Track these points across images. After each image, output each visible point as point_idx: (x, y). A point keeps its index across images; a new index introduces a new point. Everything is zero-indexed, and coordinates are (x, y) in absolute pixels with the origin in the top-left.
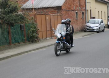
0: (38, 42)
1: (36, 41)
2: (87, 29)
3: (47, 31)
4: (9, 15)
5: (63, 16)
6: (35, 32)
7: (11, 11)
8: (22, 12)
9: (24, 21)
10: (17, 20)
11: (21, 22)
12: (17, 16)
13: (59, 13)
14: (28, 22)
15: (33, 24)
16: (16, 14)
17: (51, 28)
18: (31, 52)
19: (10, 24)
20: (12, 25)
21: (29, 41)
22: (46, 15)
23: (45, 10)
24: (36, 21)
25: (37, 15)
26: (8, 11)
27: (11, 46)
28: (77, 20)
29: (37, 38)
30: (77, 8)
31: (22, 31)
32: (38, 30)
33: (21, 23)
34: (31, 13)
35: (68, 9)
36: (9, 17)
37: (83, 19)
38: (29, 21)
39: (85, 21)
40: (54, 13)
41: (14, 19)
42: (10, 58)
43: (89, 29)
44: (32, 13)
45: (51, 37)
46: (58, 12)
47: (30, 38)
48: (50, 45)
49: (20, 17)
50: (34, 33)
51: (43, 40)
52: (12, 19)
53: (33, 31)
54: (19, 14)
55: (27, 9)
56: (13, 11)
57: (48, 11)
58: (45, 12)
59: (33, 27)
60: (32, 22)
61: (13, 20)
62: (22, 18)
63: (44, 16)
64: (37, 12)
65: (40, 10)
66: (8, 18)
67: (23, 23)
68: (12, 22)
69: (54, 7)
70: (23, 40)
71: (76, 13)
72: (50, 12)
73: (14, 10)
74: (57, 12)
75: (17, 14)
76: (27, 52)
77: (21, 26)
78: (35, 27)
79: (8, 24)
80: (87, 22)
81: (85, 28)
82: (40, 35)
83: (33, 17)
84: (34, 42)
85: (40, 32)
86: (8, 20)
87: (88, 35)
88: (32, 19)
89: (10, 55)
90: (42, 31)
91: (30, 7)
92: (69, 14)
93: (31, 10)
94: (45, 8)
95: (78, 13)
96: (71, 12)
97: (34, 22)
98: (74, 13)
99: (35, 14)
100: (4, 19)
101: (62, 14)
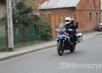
0: (52, 40)
1: (49, 39)
2: (101, 29)
4: (24, 15)
5: (77, 16)
6: (49, 31)
9: (38, 21)
11: (35, 22)
12: (32, 16)
13: (73, 13)
14: (42, 21)
15: (47, 23)
18: (44, 50)
20: (26, 24)
21: (43, 40)
22: (61, 16)
24: (50, 21)
26: (23, 12)
28: (91, 20)
29: (51, 37)
30: (91, 9)
31: (36, 30)
32: (52, 29)
35: (82, 10)
36: (23, 17)
37: (97, 19)
39: (99, 21)
40: (68, 14)
42: (23, 55)
46: (72, 13)
47: (44, 37)
50: (48, 32)
53: (47, 30)
54: (34, 15)
57: (63, 11)
58: (60, 12)
61: (27, 20)
62: (37, 18)
63: (58, 16)
65: (55, 11)
67: (37, 22)
69: (69, 8)
71: (90, 13)
76: (40, 49)
77: (35, 25)
78: (49, 27)
80: (101, 22)
81: (98, 28)
82: (53, 34)
83: (48, 17)
84: (48, 40)
86: (22, 20)
88: (47, 19)
91: (46, 8)
92: (82, 14)
95: (92, 13)
96: (85, 12)
97: (48, 22)
98: (88, 13)
99: (49, 14)
100: (19, 19)
101: (76, 14)
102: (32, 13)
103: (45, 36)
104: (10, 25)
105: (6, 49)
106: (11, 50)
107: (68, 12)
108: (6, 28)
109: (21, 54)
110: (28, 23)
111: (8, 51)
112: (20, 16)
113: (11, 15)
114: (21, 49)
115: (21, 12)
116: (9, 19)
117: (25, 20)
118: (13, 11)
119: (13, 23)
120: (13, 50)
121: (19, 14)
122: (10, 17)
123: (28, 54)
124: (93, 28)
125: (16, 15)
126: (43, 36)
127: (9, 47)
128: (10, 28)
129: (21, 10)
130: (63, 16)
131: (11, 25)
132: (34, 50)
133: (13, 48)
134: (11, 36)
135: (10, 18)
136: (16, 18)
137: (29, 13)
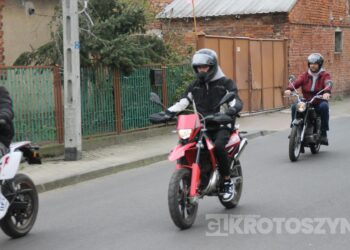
4: (116, 40)
5: (291, 44)
7: (122, 25)
8: (161, 28)
9: (163, 58)
10: (141, 55)
11: (153, 61)
12: (143, 41)
13: (278, 34)
14: (175, 60)
16: (140, 34)
17: (249, 81)
19: (118, 66)
20: (126, 70)
22: (237, 42)
23: (232, 25)
25: (206, 40)
26: (114, 26)
27: (121, 135)
28: (338, 57)
30: (341, 19)
31: (155, 89)
33: (153, 64)
34: (189, 33)
35: (308, 22)
36: (116, 44)
38: (179, 57)
40: (262, 35)
41: (130, 52)
42: (113, 175)
44: (190, 31)
45: (250, 110)
46: (275, 32)
49: (153, 45)
52: (125, 52)
54: (150, 37)
56: (130, 25)
57: (242, 25)
58: (235, 30)
61: (128, 55)
62: (158, 49)
63: (230, 43)
64: (207, 29)
65: (217, 25)
66: (113, 49)
67: (159, 64)
68: (126, 61)
69: (264, 15)
71: (338, 34)
72: (250, 32)
73: (135, 23)
74: (272, 31)
75: (142, 37)
77: (152, 72)
79: (112, 66)
83: (194, 45)
86: (112, 55)
89: (114, 165)
92: (311, 37)
93: (188, 22)
94: (232, 18)
95: (343, 34)
96: (320, 31)
98: (328, 34)
99: (199, 36)
100: (102, 51)
101: (288, 36)
102: (144, 31)
104: (70, 69)
105: (57, 152)
106: (72, 155)
107: (262, 28)
108: (59, 82)
110: (129, 66)
111: (63, 157)
113: (75, 38)
114: (106, 151)
115: (108, 27)
116: (69, 50)
117: (122, 56)
118: (80, 25)
119: (81, 66)
120: (78, 157)
121: (101, 34)
122: (71, 43)
123: (132, 170)
125: (92, 37)
127: (68, 144)
128: (70, 81)
130: (246, 42)
131: (73, 71)
133: (79, 149)
134: (74, 107)
135: (72, 48)
136: (90, 48)
137: (133, 31)
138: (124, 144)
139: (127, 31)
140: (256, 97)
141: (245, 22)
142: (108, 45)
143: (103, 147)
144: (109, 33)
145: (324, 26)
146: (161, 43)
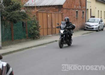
0: (39, 39)
1: (37, 37)
2: (87, 28)
3: (48, 28)
4: (12, 12)
5: (64, 14)
6: (37, 29)
7: (14, 8)
8: (25, 9)
9: (26, 18)
10: (19, 17)
12: (20, 13)
13: (60, 11)
14: (30, 19)
15: (34, 21)
17: (52, 25)
18: (33, 48)
19: (13, 20)
20: (15, 22)
21: (31, 38)
22: (48, 13)
23: (46, 9)
24: (37, 19)
25: (39, 13)
26: (11, 8)
27: (14, 42)
28: (77, 19)
29: (38, 35)
30: (78, 7)
31: (24, 28)
32: (40, 27)
33: (23, 20)
34: (33, 11)
35: (68, 8)
37: (83, 18)
39: (85, 20)
40: (55, 12)
41: (16, 16)
42: (12, 54)
43: (89, 27)
45: (52, 34)
46: (59, 11)
48: (50, 42)
49: (23, 14)
50: (35, 30)
51: (44, 37)
52: (15, 16)
53: (35, 28)
54: (22, 12)
55: (29, 7)
57: (49, 9)
59: (35, 24)
60: (34, 19)
62: (25, 16)
63: (46, 14)
64: (39, 10)
65: (42, 9)
66: (11, 15)
67: (25, 20)
68: (15, 19)
69: (56, 6)
70: (25, 36)
71: (77, 12)
72: (52, 11)
73: (17, 8)
74: (58, 11)
75: (20, 12)
76: (28, 48)
77: (23, 23)
78: (36, 25)
79: (11, 21)
80: (87, 21)
81: (84, 27)
82: (41, 32)
83: (35, 14)
84: (36, 39)
85: (41, 29)
86: (11, 17)
87: (88, 33)
88: (34, 17)
90: (43, 29)
92: (69, 12)
93: (33, 7)
94: (46, 6)
95: (78, 12)
96: (72, 11)
97: (36, 20)
98: (74, 12)
99: (37, 12)
100: (7, 16)
101: (63, 12)
102: (20, 10)
103: (33, 34)
107: (55, 10)
109: (10, 52)
112: (9, 13)
114: (9, 47)
117: (14, 17)
121: (7, 11)
123: (17, 52)
124: (79, 27)
125: (4, 11)
126: (30, 34)
129: (9, 7)
130: (51, 14)
132: (23, 48)
133: (1, 46)
136: (4, 15)
137: (17, 10)
138: (15, 44)
139: (15, 10)
140: (54, 30)
141: (50, 8)
142: (9, 14)
143: (8, 45)
144: (10, 10)
145: (73, 9)
146: (25, 14)
